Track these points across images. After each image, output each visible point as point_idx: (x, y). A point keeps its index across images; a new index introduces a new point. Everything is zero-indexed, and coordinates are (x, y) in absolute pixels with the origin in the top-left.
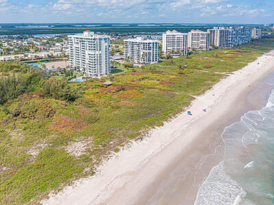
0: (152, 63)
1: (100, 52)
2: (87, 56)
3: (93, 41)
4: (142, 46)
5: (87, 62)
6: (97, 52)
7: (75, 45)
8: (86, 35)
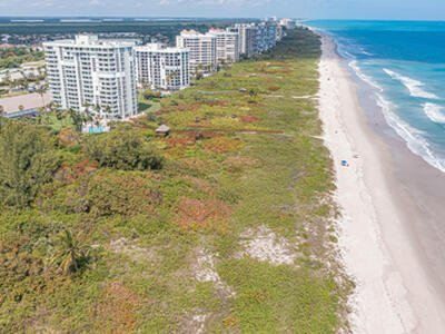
0: (182, 88)
1: (124, 74)
2: (96, 83)
3: (109, 53)
4: (163, 59)
5: (96, 93)
6: (118, 75)
7: (61, 63)
8: (83, 40)
